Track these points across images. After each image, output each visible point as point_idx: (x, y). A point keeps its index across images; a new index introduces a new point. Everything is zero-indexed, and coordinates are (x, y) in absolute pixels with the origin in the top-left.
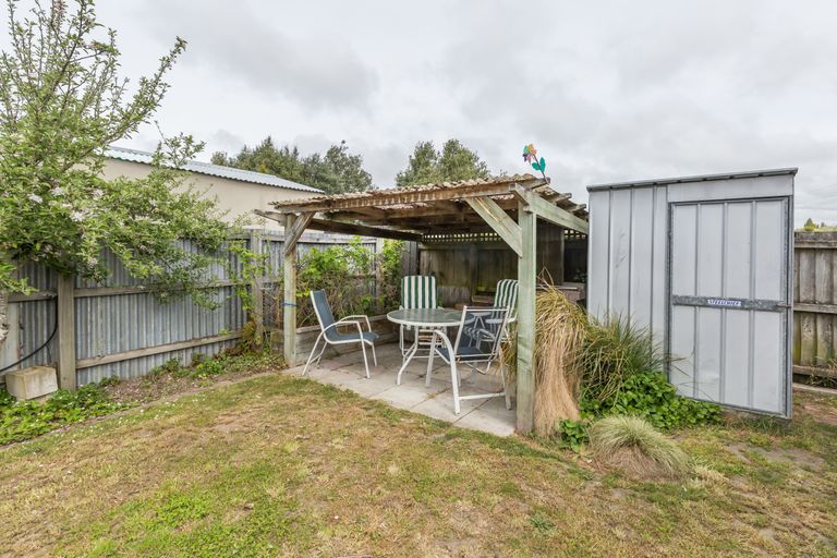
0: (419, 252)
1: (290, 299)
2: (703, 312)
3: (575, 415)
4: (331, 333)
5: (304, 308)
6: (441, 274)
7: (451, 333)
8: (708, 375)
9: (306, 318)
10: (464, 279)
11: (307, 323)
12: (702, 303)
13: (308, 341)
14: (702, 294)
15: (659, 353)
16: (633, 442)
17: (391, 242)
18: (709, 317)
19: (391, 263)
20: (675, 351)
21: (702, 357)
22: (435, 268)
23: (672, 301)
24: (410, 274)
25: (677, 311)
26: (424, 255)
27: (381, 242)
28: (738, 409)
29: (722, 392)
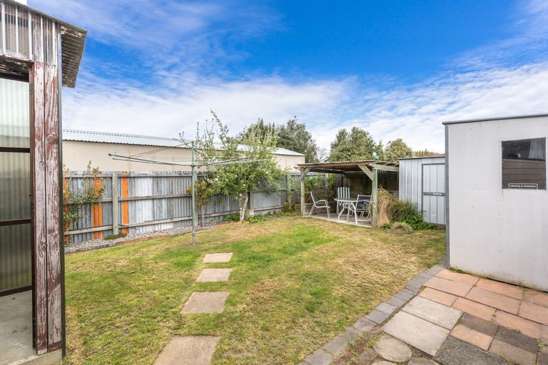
0: (342, 178)
1: (303, 194)
2: (432, 197)
3: (388, 222)
4: (317, 205)
5: (307, 196)
6: (352, 187)
7: (355, 203)
8: (433, 216)
9: (308, 200)
10: (361, 189)
11: (308, 202)
12: (431, 194)
13: (309, 208)
14: (431, 191)
15: (419, 209)
16: (400, 227)
17: (331, 174)
18: (434, 198)
19: (332, 182)
20: (424, 210)
21: (432, 211)
22: (349, 184)
23: (424, 194)
24: (339, 186)
25: (424, 197)
26: (345, 179)
27: (327, 175)
28: (441, 225)
29: (437, 221)
